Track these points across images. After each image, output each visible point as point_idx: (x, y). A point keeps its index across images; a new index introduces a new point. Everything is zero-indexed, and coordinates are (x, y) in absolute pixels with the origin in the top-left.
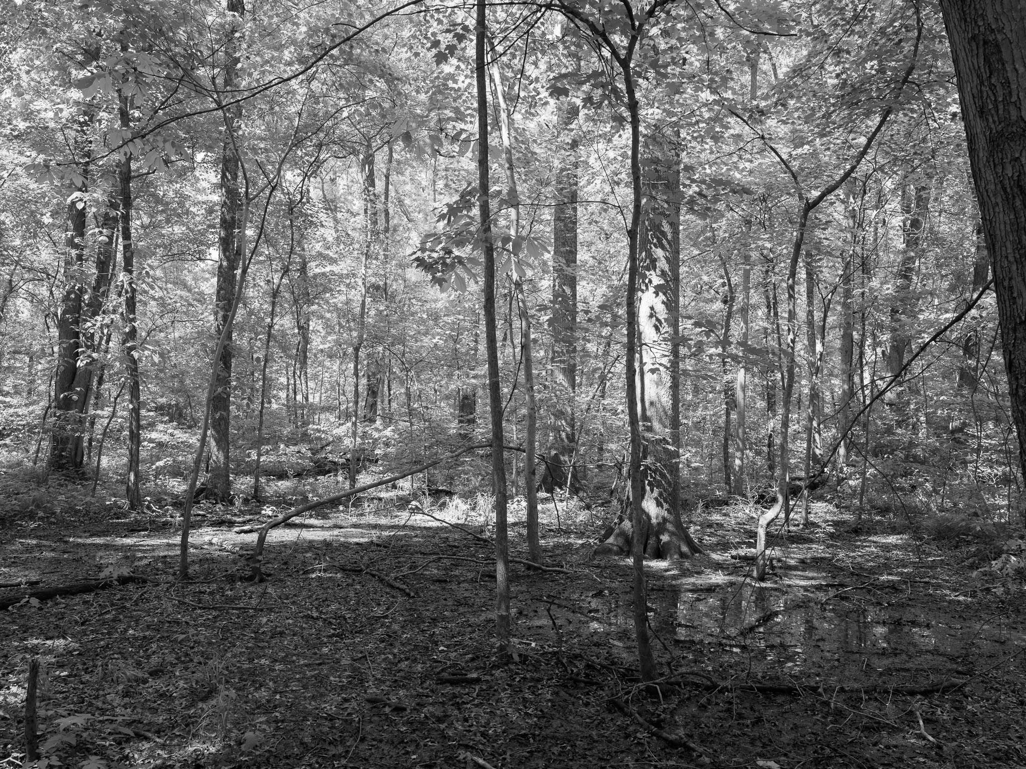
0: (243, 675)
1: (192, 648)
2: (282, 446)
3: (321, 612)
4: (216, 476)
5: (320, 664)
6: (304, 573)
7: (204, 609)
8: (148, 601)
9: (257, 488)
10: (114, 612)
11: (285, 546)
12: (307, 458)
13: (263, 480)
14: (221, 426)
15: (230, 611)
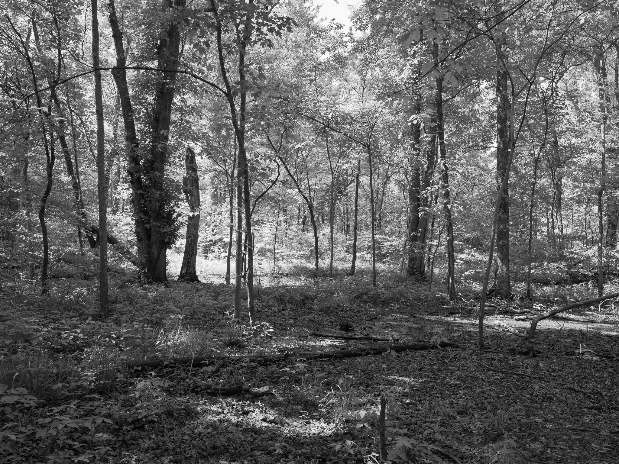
0: (522, 427)
1: (486, 398)
2: (546, 263)
3: (581, 387)
4: (501, 282)
5: (583, 431)
6: (566, 354)
7: (494, 371)
8: (459, 360)
9: (529, 291)
10: (438, 365)
11: (551, 333)
12: (564, 272)
13: (533, 285)
14: (504, 250)
15: (512, 375)
